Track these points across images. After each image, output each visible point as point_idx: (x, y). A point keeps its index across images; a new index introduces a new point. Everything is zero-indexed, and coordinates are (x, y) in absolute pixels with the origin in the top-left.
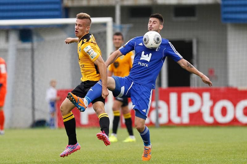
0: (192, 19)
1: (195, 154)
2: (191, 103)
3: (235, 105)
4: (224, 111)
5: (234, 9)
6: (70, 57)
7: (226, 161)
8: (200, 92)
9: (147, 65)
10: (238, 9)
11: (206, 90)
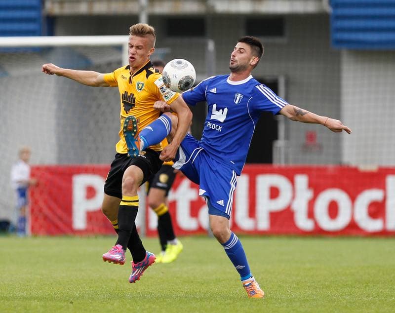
0: (278, 40)
1: (280, 286)
2: (274, 193)
3: (353, 198)
4: (333, 210)
5: (354, 23)
6: (54, 106)
7: (335, 299)
8: (290, 174)
9: (220, 128)
10: (362, 24)
11: (302, 171)
